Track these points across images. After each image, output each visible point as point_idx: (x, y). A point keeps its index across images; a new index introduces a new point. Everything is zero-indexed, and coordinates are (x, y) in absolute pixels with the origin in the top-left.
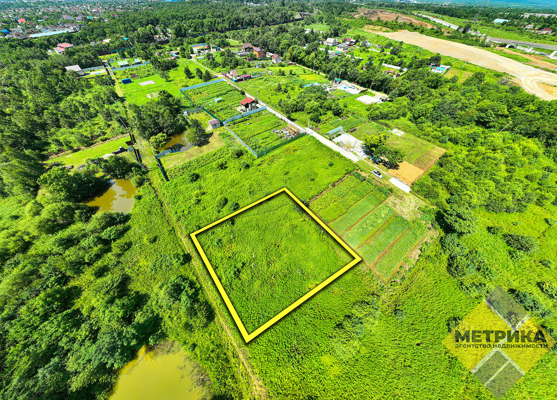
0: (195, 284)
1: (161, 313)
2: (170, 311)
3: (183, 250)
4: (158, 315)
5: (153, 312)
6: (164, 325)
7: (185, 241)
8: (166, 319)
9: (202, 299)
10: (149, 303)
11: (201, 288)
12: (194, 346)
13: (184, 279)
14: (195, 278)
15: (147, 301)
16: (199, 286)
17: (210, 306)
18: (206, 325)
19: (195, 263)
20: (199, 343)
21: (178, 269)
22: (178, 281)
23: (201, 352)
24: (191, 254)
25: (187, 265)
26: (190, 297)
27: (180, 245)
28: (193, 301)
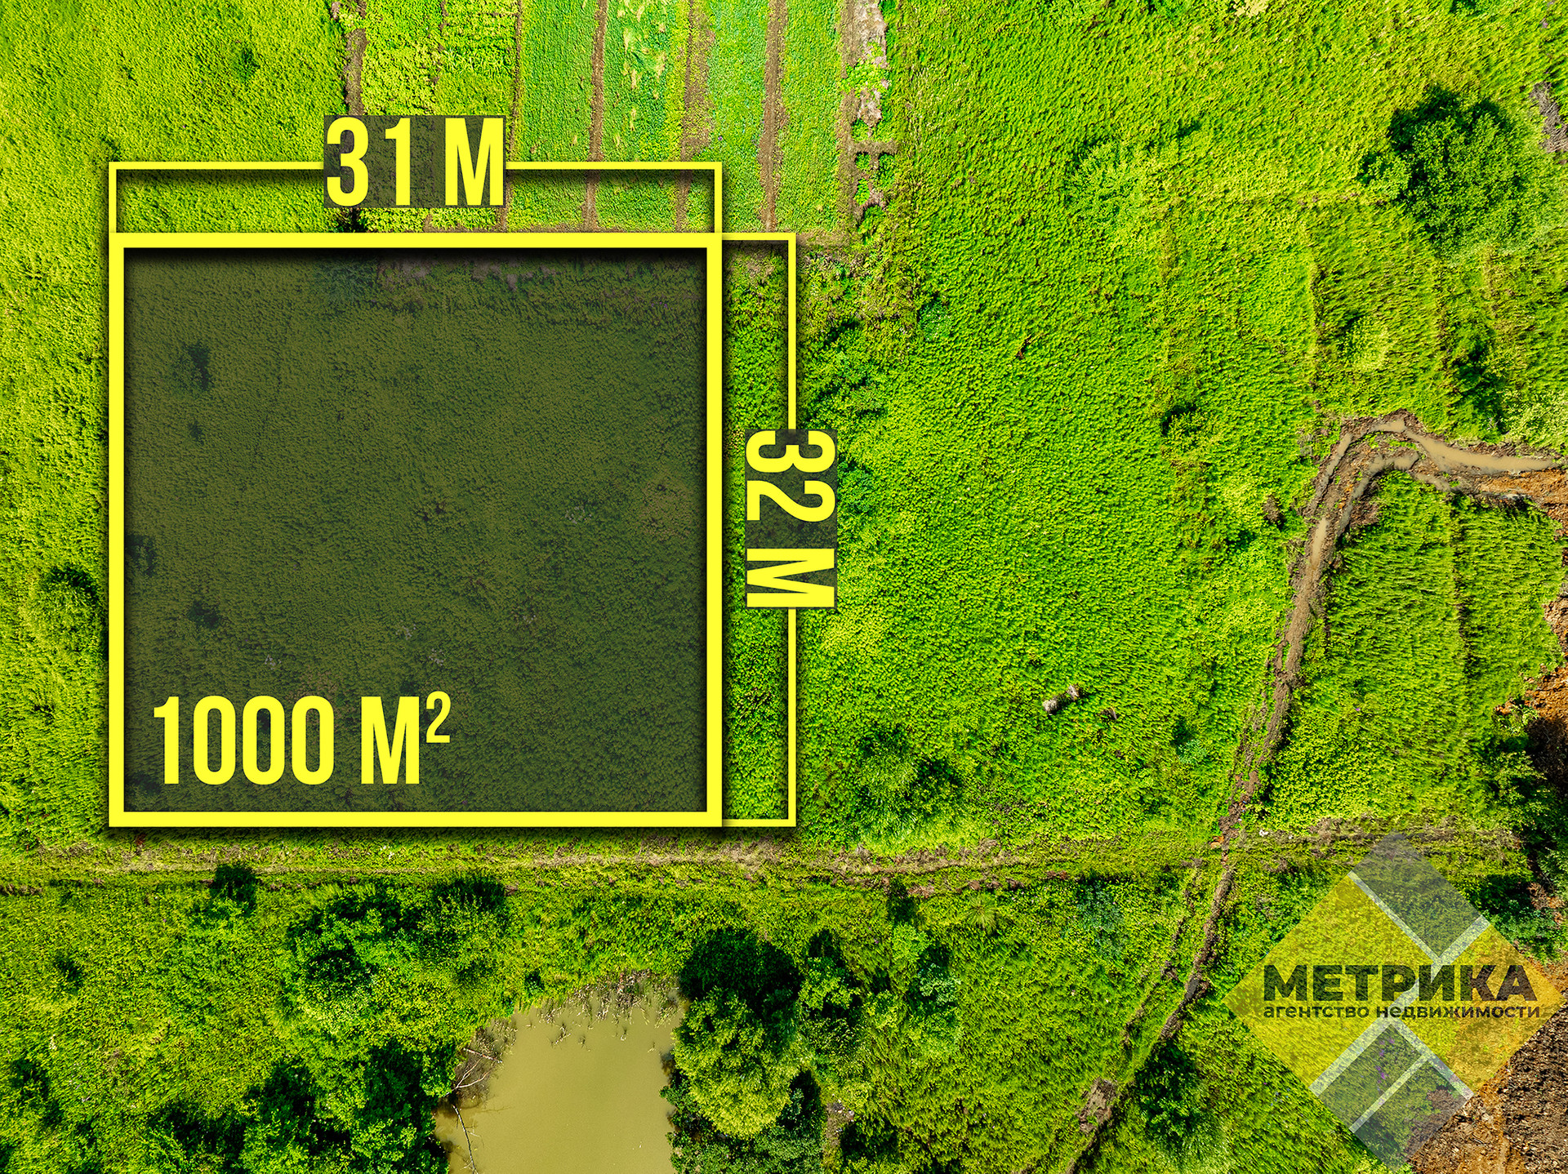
0: (353, 899)
1: (374, 1041)
2: (388, 1012)
3: (192, 885)
4: (374, 1051)
5: (354, 1064)
6: (417, 1043)
7: (155, 862)
8: (401, 1030)
9: (419, 899)
10: (315, 1066)
11: (379, 884)
12: (534, 979)
13: (314, 925)
14: (331, 890)
15: (304, 1071)
16: (370, 889)
17: (459, 883)
18: (504, 921)
19: (272, 862)
20: (537, 961)
21: (260, 934)
22: (306, 949)
23: (562, 966)
24: (230, 861)
25: (261, 895)
26: (388, 935)
27: (161, 888)
28: (407, 930)
